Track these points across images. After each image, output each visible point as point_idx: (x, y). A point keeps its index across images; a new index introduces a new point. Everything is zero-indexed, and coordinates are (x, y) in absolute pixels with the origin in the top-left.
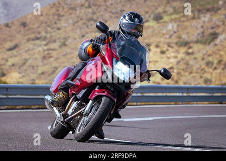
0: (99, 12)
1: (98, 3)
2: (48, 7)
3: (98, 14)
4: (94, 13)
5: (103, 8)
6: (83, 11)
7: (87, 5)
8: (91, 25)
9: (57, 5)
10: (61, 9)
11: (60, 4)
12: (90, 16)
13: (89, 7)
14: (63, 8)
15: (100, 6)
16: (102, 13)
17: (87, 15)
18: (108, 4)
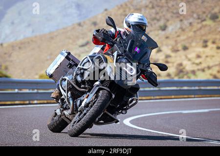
0: (162, 12)
1: (161, 4)
2: (116, 8)
3: (160, 14)
4: (157, 13)
5: (165, 9)
6: (147, 12)
7: (150, 6)
8: (155, 24)
9: (124, 6)
10: (127, 10)
11: (126, 5)
12: (153, 16)
13: (153, 7)
14: (130, 9)
15: (162, 7)
16: (164, 13)
17: (151, 15)
18: (170, 5)
